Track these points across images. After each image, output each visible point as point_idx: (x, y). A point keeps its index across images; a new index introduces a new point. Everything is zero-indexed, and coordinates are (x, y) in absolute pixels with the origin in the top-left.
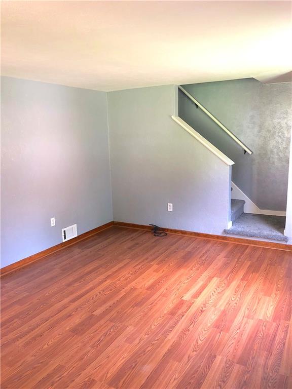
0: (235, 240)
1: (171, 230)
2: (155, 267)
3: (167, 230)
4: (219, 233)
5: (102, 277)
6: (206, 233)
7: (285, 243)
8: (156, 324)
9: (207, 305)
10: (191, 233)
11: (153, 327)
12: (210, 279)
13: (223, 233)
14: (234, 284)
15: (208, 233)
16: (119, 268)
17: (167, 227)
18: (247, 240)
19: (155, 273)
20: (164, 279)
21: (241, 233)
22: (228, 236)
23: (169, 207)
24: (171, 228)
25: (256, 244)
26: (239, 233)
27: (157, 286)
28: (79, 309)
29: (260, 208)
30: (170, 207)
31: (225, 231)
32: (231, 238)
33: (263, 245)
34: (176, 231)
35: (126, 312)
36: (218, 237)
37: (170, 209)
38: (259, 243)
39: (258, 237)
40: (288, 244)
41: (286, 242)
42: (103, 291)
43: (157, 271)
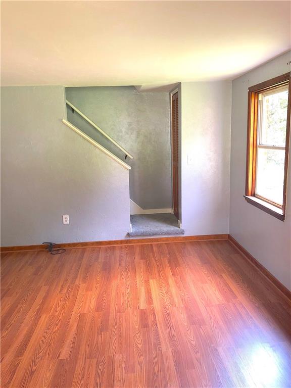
0: (139, 241)
1: (69, 245)
2: (83, 286)
3: (64, 245)
4: (122, 237)
5: (31, 314)
6: (109, 240)
7: (182, 236)
8: (139, 342)
9: (167, 307)
10: (93, 243)
11: (140, 346)
12: (147, 282)
13: (126, 237)
14: (171, 281)
15: (111, 240)
16: (43, 299)
17: (64, 242)
18: (149, 239)
19: (90, 293)
20: (105, 295)
21: (144, 234)
22: (131, 239)
23: (64, 220)
24: (69, 242)
25: (158, 241)
26: (143, 234)
27: (104, 304)
28: (37, 361)
29: (143, 209)
30: (66, 219)
31: (128, 235)
32: (134, 240)
33: (164, 241)
34: (75, 245)
35: (97, 343)
36: (122, 242)
37: (66, 221)
38: (161, 239)
39: (159, 234)
40: (184, 236)
41: (183, 234)
42: (49, 329)
43: (88, 289)
